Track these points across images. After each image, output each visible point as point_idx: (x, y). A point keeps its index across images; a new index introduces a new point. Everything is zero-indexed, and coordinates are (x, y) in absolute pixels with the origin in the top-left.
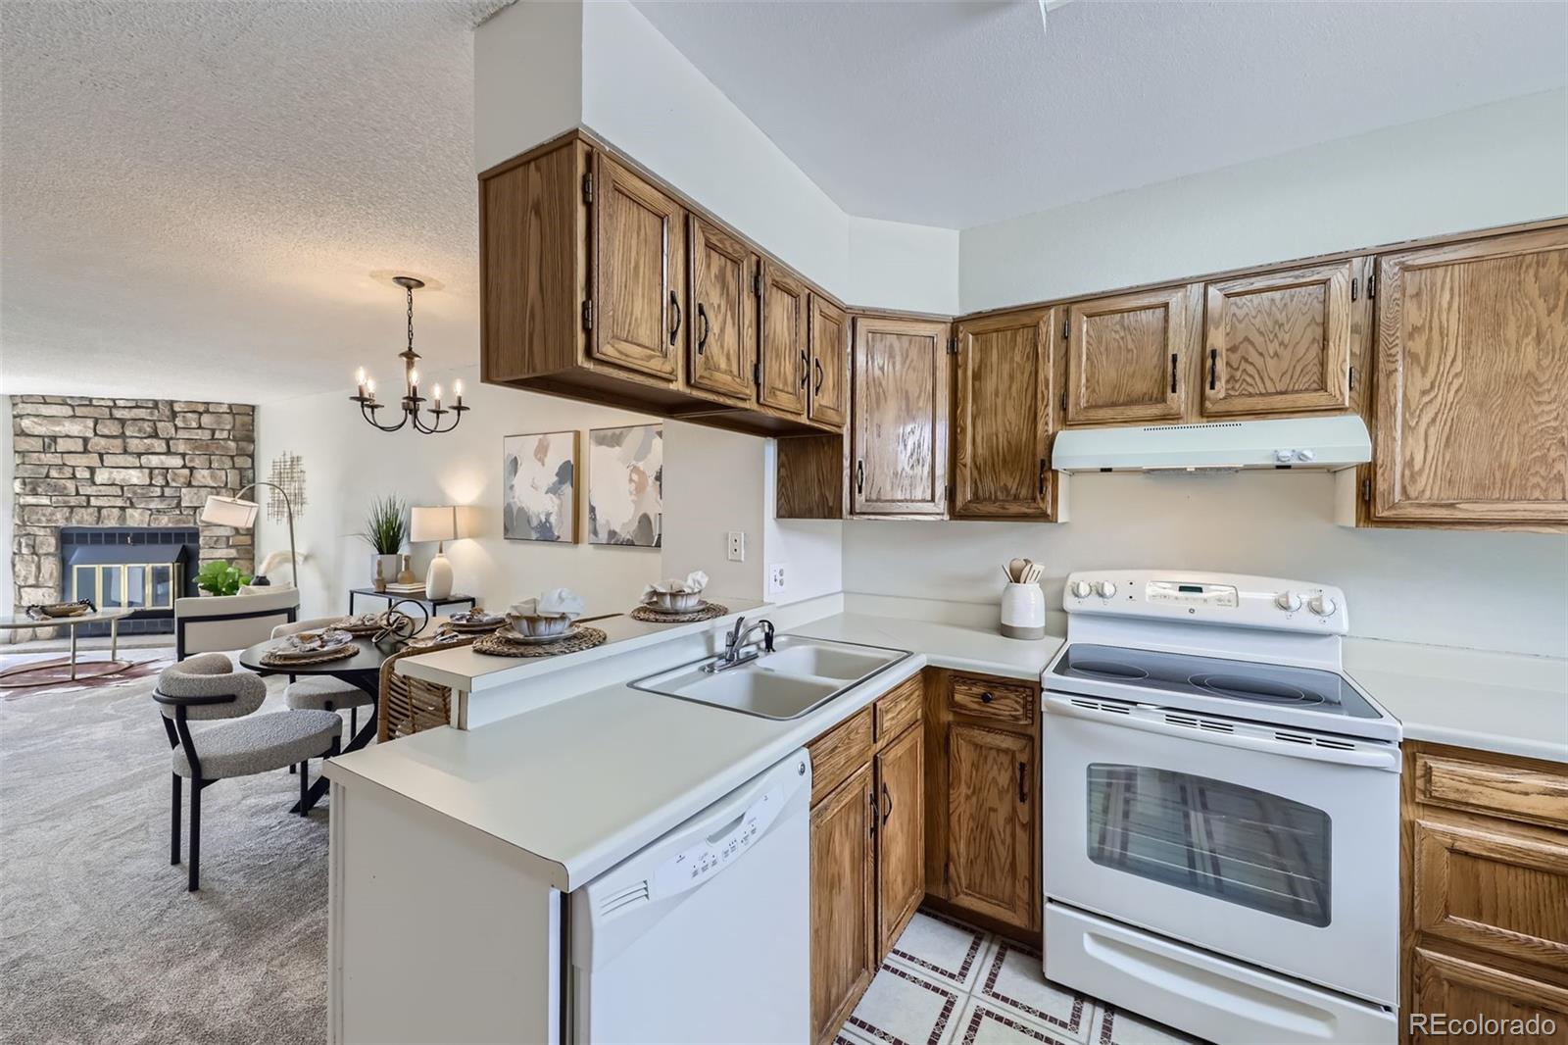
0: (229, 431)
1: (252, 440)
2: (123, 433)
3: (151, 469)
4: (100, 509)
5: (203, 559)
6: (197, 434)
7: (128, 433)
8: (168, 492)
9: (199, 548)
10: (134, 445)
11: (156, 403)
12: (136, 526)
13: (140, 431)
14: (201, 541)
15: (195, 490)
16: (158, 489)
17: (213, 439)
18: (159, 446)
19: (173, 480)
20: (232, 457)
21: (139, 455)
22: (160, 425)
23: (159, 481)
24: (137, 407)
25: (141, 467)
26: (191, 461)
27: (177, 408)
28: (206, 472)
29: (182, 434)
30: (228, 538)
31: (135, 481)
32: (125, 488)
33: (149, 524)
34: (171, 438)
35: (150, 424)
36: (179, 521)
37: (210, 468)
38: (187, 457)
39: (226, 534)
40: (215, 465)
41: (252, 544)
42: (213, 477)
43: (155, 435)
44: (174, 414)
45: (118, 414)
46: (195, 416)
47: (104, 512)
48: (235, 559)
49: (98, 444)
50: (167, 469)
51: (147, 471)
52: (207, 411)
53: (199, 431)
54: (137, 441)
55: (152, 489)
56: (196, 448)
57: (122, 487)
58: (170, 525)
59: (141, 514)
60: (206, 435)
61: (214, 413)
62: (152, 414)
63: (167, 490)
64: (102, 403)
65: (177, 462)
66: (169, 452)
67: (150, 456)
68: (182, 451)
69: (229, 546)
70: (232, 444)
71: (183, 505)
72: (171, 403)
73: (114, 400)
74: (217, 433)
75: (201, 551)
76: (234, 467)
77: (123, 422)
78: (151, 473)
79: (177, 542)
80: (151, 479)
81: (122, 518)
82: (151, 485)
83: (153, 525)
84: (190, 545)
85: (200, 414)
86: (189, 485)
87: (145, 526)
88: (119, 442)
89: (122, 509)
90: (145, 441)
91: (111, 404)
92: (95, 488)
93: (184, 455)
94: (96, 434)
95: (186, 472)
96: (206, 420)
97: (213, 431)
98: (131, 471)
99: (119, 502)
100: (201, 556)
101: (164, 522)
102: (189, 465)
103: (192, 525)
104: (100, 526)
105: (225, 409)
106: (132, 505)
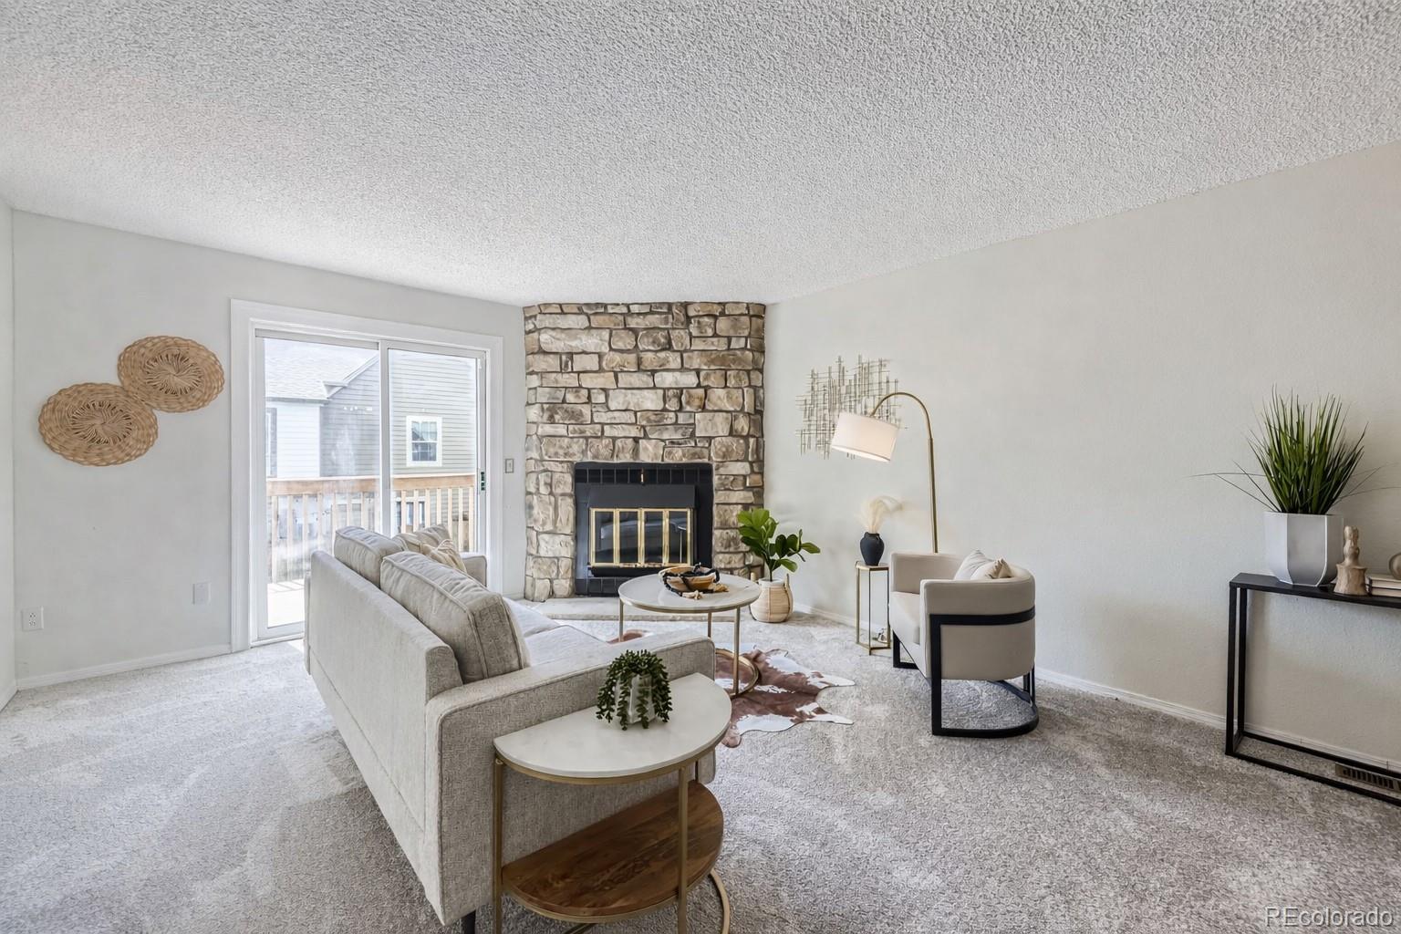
0: (746, 338)
1: (762, 350)
2: (636, 346)
3: (665, 390)
4: (614, 439)
5: (718, 504)
6: (712, 344)
7: (641, 348)
8: (682, 418)
9: (713, 490)
10: (648, 360)
11: (670, 305)
12: (649, 461)
13: (653, 343)
14: (715, 481)
15: (709, 415)
16: (672, 415)
17: (729, 349)
18: (674, 359)
19: (688, 403)
20: (748, 372)
21: (653, 373)
22: (674, 334)
23: (673, 405)
24: (651, 313)
25: (655, 387)
26: (707, 377)
27: (691, 312)
28: (721, 392)
29: (698, 345)
30: (745, 477)
31: (648, 405)
32: (639, 414)
33: (662, 459)
34: (686, 351)
35: (665, 333)
36: (694, 455)
37: (726, 387)
38: (702, 374)
39: (743, 472)
40: (732, 382)
42: (729, 397)
43: (668, 347)
44: (688, 318)
45: (633, 323)
46: (710, 321)
47: (619, 443)
48: (752, 504)
49: (613, 360)
50: (681, 390)
51: (661, 392)
52: (723, 314)
53: (715, 340)
54: (650, 355)
55: (666, 414)
56: (712, 362)
57: (635, 413)
58: (685, 460)
59: (656, 446)
60: (721, 345)
61: (729, 315)
62: (666, 322)
63: (680, 415)
64: (617, 310)
65: (690, 380)
66: (683, 369)
67: (665, 374)
68: (697, 367)
69: (746, 488)
70: (748, 356)
71: (697, 435)
72: (685, 305)
73: (628, 306)
74: (734, 340)
75: (715, 495)
76: (750, 386)
77: (636, 332)
78: (665, 395)
79: (691, 481)
80: (665, 403)
81: (636, 451)
82: (665, 410)
83: (667, 461)
84: (704, 486)
85: (715, 317)
86: (703, 408)
87: (660, 461)
88: (632, 357)
89: (636, 440)
90: (659, 354)
91: (624, 310)
92: (610, 414)
93: (698, 372)
94: (611, 349)
95: (701, 392)
96: (723, 324)
97: (729, 339)
98: (645, 392)
99: (634, 432)
100: (716, 500)
101: (678, 456)
102: (703, 383)
103: (706, 460)
104: (615, 461)
105: (742, 310)
106: (646, 437)
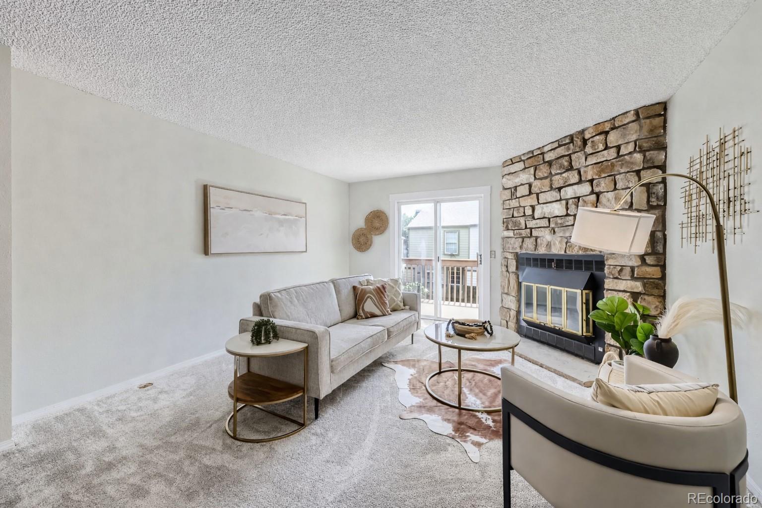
0: (635, 142)
1: (663, 147)
2: (550, 173)
3: (567, 200)
4: (537, 238)
5: (608, 290)
6: (603, 156)
7: (553, 173)
9: (604, 277)
10: (558, 181)
11: (572, 136)
12: (557, 253)
13: (560, 167)
14: (606, 271)
16: (572, 218)
17: (618, 156)
18: (573, 177)
20: (638, 172)
21: (560, 189)
22: (574, 157)
23: (572, 211)
24: (560, 146)
25: (561, 200)
26: (599, 184)
27: (587, 136)
28: (611, 195)
29: (592, 160)
30: (632, 268)
31: (557, 213)
32: (551, 219)
33: (565, 252)
34: (582, 167)
35: (568, 158)
37: (615, 189)
38: (595, 182)
39: (631, 264)
40: (619, 186)
41: (663, 278)
42: (618, 199)
43: (570, 168)
44: (585, 143)
45: (548, 157)
46: (602, 137)
47: (539, 241)
49: (537, 185)
50: (578, 198)
51: (564, 202)
52: (613, 128)
53: (606, 152)
54: (559, 177)
55: (568, 218)
56: (603, 170)
57: (549, 220)
58: (581, 253)
59: (560, 243)
60: (611, 155)
61: (620, 127)
62: (569, 149)
64: (539, 152)
65: (586, 189)
66: (580, 182)
67: (567, 189)
68: (591, 178)
69: (633, 278)
70: (638, 157)
72: (583, 132)
73: (545, 147)
74: (623, 148)
75: (606, 281)
76: (640, 184)
77: (550, 163)
78: (567, 204)
79: (587, 269)
80: (567, 209)
81: (549, 246)
82: (568, 215)
83: (568, 253)
84: (597, 273)
85: (607, 133)
87: (563, 253)
88: (547, 182)
89: (549, 238)
90: (564, 175)
91: (544, 151)
92: (534, 222)
93: (591, 181)
94: (535, 178)
95: (593, 197)
96: (613, 137)
97: (618, 147)
98: (555, 204)
99: (547, 233)
100: (606, 286)
101: (576, 250)
102: (597, 190)
103: (598, 253)
104: (536, 252)
105: (632, 116)
